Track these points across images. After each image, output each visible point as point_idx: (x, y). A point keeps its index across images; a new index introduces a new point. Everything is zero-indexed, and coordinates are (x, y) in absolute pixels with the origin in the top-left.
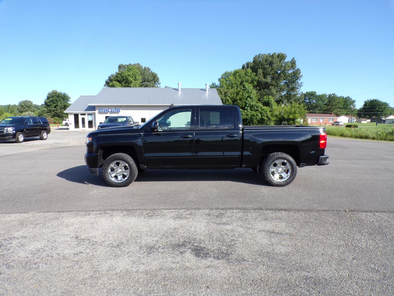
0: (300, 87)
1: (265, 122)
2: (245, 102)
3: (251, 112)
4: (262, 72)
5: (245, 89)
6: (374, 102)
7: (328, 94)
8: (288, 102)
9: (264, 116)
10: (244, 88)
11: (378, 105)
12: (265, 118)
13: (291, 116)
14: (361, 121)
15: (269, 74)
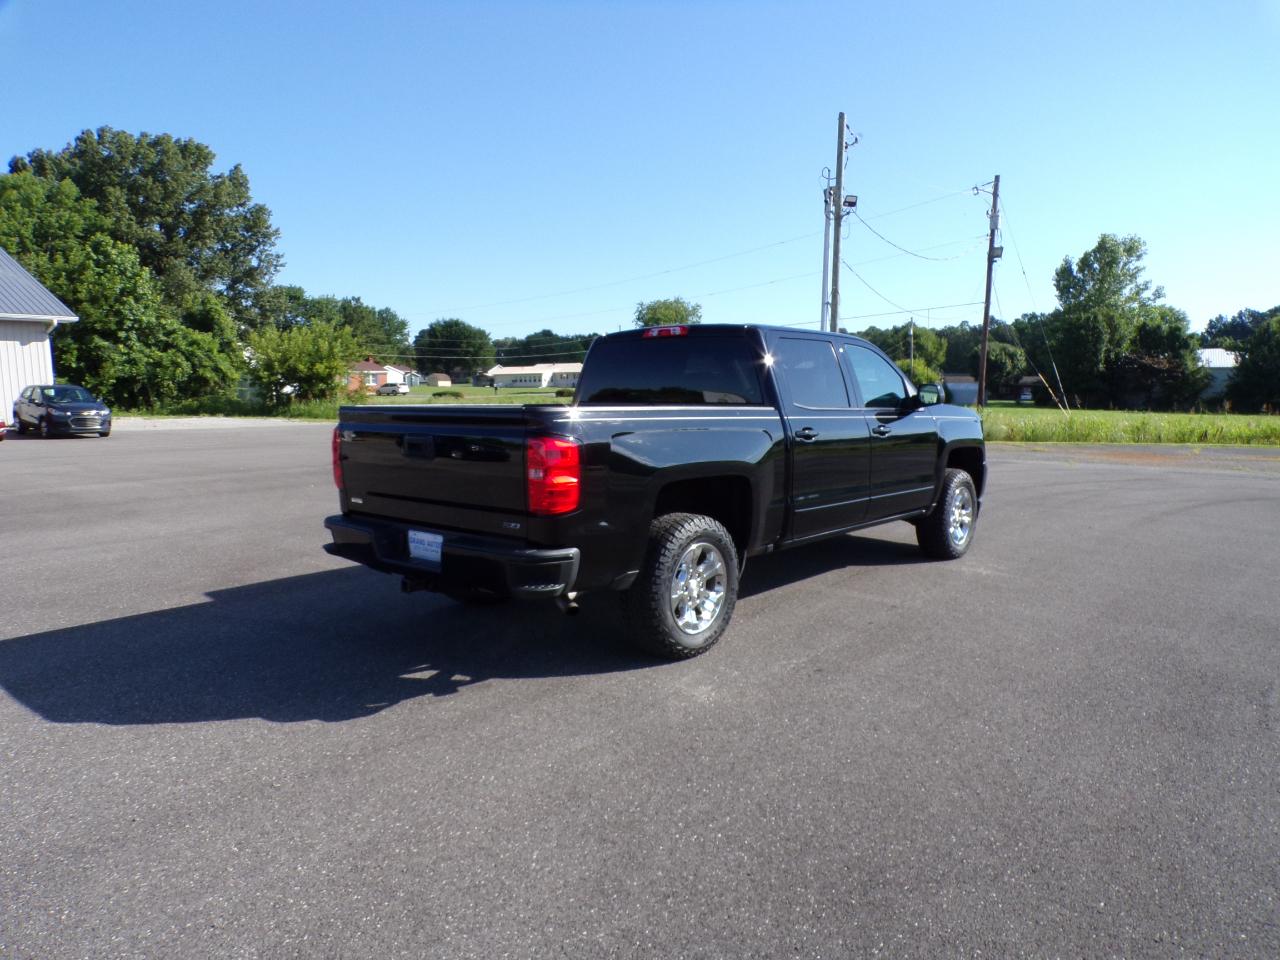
0: (276, 270)
1: (208, 389)
2: (118, 313)
3: (147, 351)
4: (128, 201)
5: (104, 262)
6: (454, 328)
7: (339, 297)
8: (235, 318)
9: (205, 367)
10: (101, 257)
11: (466, 338)
12: (209, 374)
13: (320, 368)
14: (436, 380)
15: (158, 213)
